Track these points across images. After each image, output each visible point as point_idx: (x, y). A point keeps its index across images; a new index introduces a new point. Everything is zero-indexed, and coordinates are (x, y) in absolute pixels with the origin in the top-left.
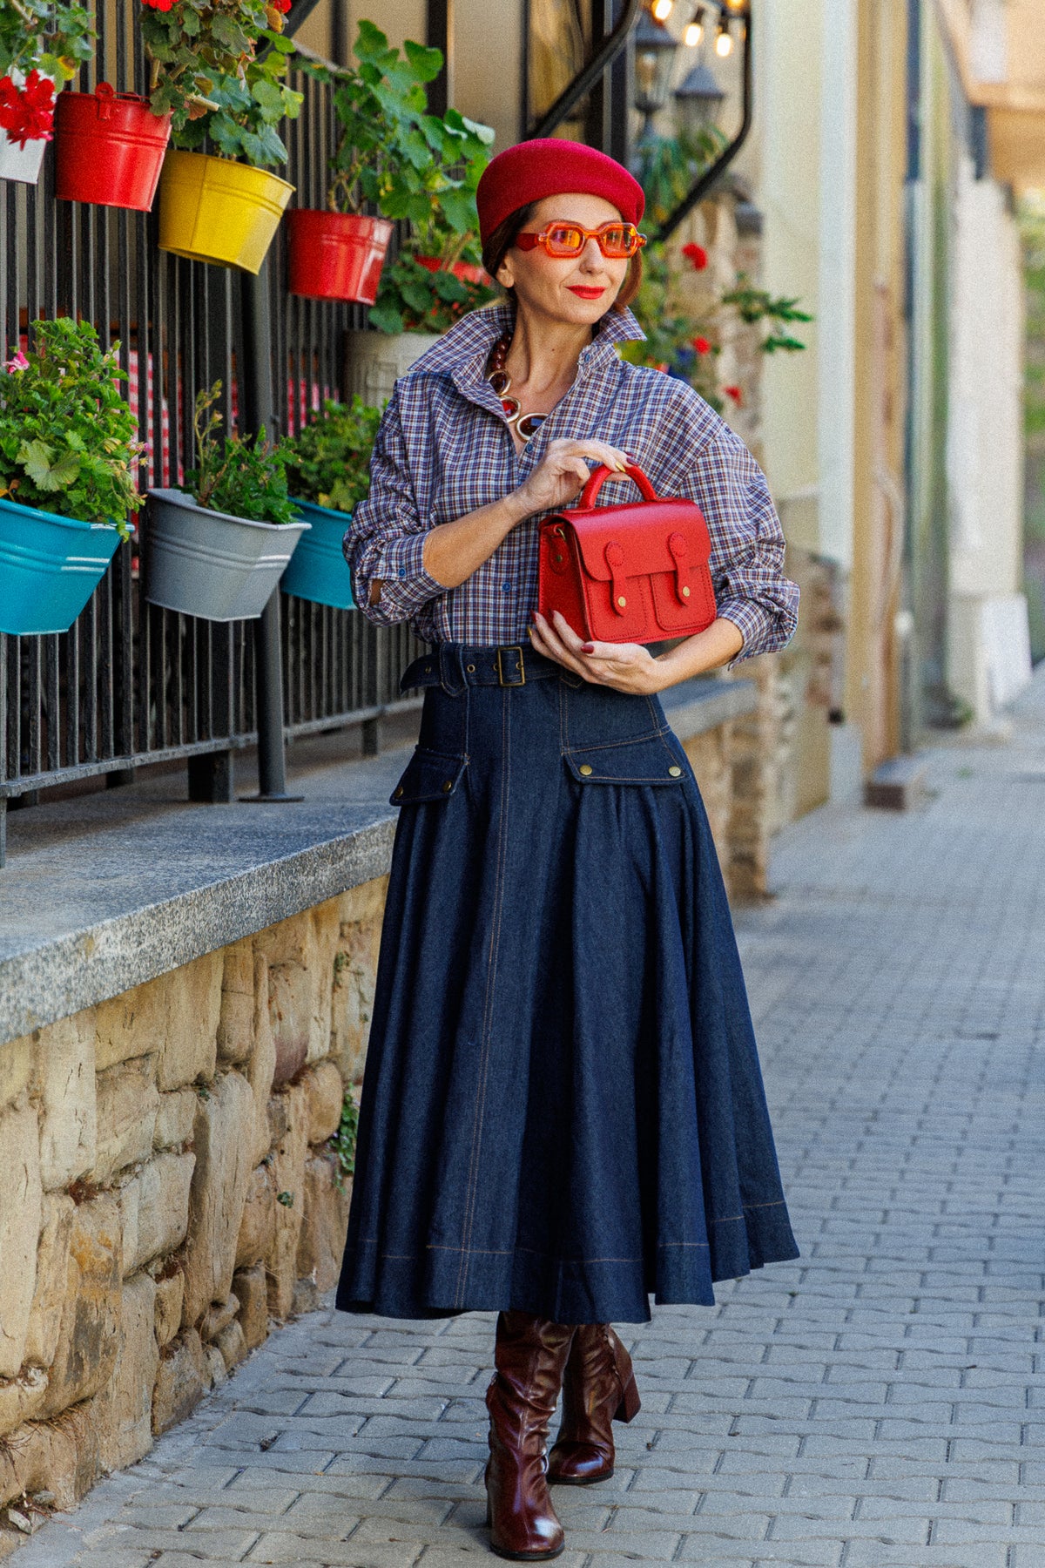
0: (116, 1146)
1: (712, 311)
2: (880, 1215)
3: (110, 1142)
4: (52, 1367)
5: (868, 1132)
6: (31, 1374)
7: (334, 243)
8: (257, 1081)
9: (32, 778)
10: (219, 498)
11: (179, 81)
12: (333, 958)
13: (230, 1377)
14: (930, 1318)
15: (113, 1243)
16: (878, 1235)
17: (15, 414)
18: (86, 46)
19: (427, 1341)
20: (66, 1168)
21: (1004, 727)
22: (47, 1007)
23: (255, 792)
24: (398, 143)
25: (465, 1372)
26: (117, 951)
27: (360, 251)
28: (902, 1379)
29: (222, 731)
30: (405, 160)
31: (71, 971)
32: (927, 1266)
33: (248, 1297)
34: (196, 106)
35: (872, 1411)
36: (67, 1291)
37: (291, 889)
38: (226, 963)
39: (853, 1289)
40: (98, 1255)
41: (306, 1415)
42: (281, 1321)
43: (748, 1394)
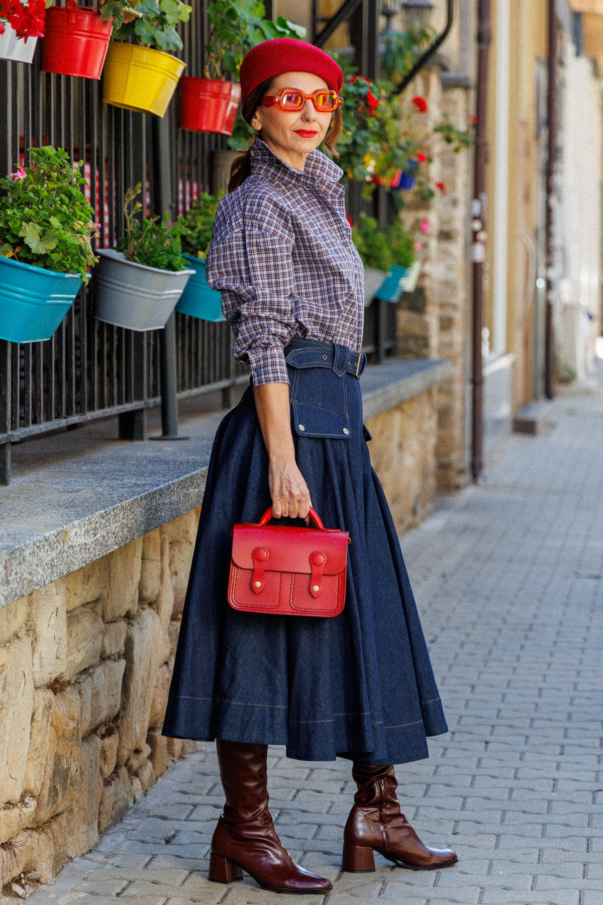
0: (79, 657)
1: (427, 137)
2: (536, 691)
3: (75, 655)
4: (39, 795)
5: (526, 637)
6: (27, 800)
7: (208, 98)
8: (162, 614)
9: (27, 429)
10: (139, 255)
13: (145, 795)
14: (571, 759)
15: (76, 718)
16: (537, 705)
17: (18, 205)
20: (48, 673)
22: (39, 577)
23: (159, 433)
24: (247, 37)
25: (289, 793)
26: (82, 540)
27: (223, 103)
28: (556, 798)
29: (139, 397)
31: (54, 554)
32: (567, 725)
33: (156, 747)
34: (128, 14)
35: (540, 819)
36: (48, 748)
37: (184, 497)
38: (144, 541)
39: (523, 739)
40: (67, 726)
41: (193, 820)
42: (175, 759)
43: (463, 807)
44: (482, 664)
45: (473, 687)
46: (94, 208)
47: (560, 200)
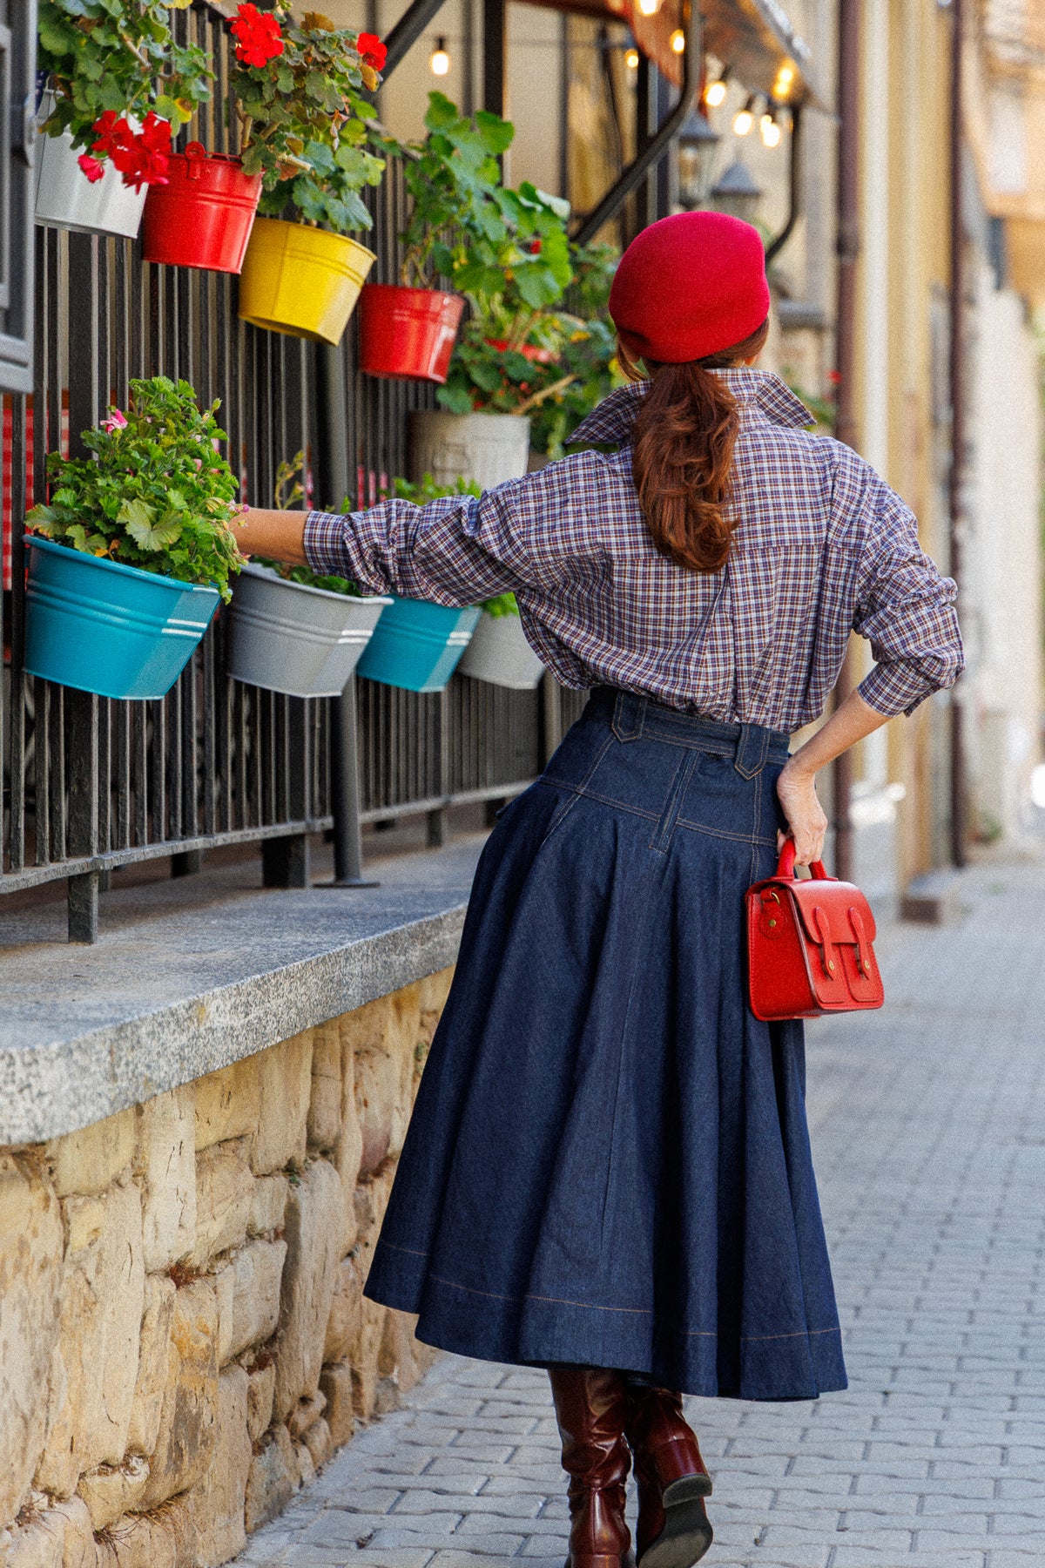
0: (215, 1228)
2: (965, 1316)
3: (209, 1223)
4: (153, 1457)
5: (942, 1234)
6: (133, 1463)
7: (406, 319)
8: (344, 1170)
9: (123, 853)
10: (301, 572)
11: (270, 141)
12: (413, 1047)
13: (319, 1475)
14: (1029, 1415)
15: (211, 1330)
16: (966, 1335)
17: (114, 473)
18: (204, 88)
19: (516, 1440)
20: (167, 1250)
21: (1030, 843)
22: (162, 1075)
23: (331, 878)
24: (472, 217)
26: (226, 1021)
27: (432, 327)
28: (1008, 1475)
29: (298, 815)
30: (480, 233)
31: (184, 1039)
32: (1020, 1365)
33: (334, 1393)
34: (288, 166)
35: (982, 1507)
36: (167, 1375)
37: (384, 968)
38: (315, 1045)
39: (946, 1388)
40: (197, 1342)
41: (400, 1513)
42: (365, 1420)
43: (853, 1490)
44: (870, 1274)
45: (857, 1309)
46: (238, 479)
47: (972, 529)
